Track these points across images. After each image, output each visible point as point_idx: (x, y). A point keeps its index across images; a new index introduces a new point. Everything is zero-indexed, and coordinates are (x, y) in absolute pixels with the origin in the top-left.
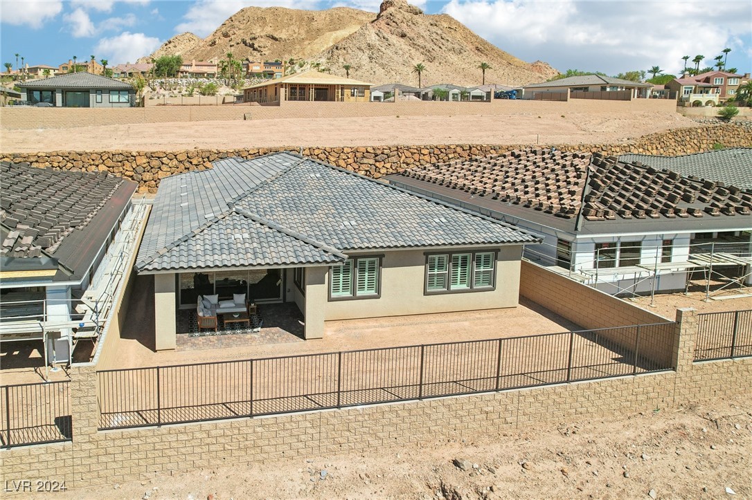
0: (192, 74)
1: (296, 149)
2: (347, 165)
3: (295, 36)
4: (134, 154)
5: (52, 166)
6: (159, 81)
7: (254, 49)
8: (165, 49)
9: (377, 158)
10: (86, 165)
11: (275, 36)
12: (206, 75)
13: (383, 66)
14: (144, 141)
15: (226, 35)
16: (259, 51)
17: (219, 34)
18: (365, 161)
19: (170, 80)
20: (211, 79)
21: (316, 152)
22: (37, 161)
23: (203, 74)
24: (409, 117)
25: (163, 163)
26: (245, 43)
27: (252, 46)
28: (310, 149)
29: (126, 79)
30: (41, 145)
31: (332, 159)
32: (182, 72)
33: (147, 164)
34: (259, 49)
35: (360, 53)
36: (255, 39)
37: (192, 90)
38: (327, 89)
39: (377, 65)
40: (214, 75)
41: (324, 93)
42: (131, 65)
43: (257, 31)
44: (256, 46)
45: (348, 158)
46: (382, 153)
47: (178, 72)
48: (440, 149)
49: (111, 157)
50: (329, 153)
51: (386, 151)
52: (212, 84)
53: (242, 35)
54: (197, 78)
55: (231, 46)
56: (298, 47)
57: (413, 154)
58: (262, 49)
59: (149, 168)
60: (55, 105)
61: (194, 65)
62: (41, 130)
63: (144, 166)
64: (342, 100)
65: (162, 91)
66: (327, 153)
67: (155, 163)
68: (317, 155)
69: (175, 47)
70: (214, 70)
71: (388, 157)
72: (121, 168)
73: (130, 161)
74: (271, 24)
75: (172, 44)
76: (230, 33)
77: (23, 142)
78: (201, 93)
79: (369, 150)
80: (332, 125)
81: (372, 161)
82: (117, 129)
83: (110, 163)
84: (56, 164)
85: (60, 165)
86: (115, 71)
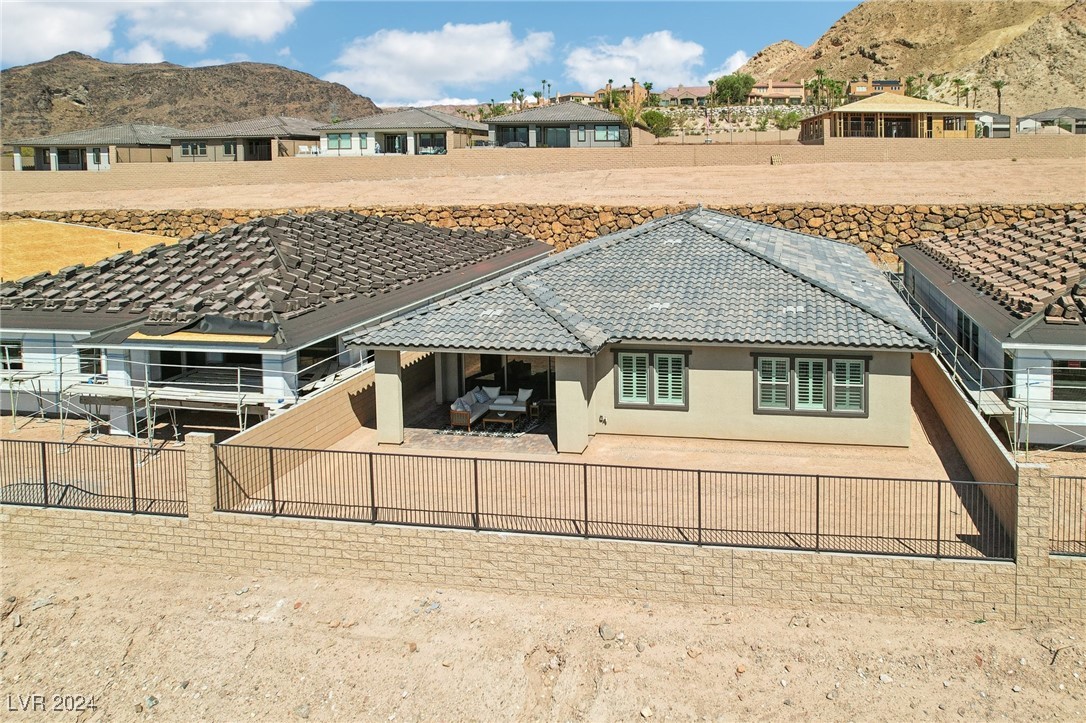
0: (766, 99)
1: (821, 206)
2: (900, 231)
3: (939, 39)
4: (598, 210)
5: (497, 223)
6: (720, 109)
7: (876, 62)
8: (753, 64)
9: (947, 222)
10: (537, 223)
11: (908, 40)
12: (787, 100)
13: (1072, 79)
14: (621, 192)
15: (836, 43)
16: (883, 64)
17: (827, 41)
18: (928, 226)
19: (735, 108)
20: (793, 106)
21: (852, 211)
22: (479, 216)
23: (783, 99)
24: (1034, 161)
25: (634, 223)
26: (862, 52)
27: (872, 57)
28: (842, 206)
29: (676, 108)
30: (494, 196)
31: (876, 222)
32: (752, 97)
33: (614, 223)
34: (882, 60)
35: (1033, 61)
36: (877, 46)
37: (765, 123)
38: (909, 120)
39: (1062, 78)
40: (799, 100)
41: (903, 125)
42: (685, 88)
43: (881, 35)
44: (878, 57)
45: (901, 221)
46: (956, 215)
47: (747, 96)
48: (1055, 211)
49: (567, 212)
50: (871, 213)
51: (961, 213)
52: (794, 113)
53: (859, 41)
54: (772, 105)
55: (842, 58)
56: (944, 55)
57: (1007, 217)
58: (887, 61)
59: (616, 228)
60: (528, 146)
61: (770, 86)
62: (502, 177)
63: (610, 225)
64: (930, 135)
65: (723, 124)
66: (869, 213)
67: (623, 221)
68: (853, 216)
69: (768, 61)
70: (800, 93)
71: (966, 222)
72: (580, 227)
73: (592, 218)
74: (902, 24)
75: (764, 57)
76: (842, 39)
77: (477, 191)
78: (777, 126)
79: (934, 209)
80: (897, 172)
81: (939, 227)
82: (593, 177)
83: (566, 220)
84: (500, 220)
85: (506, 221)
86: (662, 97)
